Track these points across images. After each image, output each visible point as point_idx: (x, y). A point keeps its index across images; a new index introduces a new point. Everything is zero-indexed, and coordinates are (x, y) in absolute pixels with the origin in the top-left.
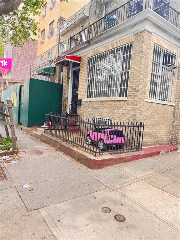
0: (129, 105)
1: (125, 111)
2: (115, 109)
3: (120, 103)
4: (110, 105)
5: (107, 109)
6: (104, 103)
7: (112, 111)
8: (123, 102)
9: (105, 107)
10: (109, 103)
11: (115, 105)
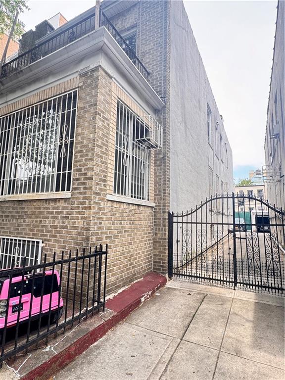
0: (75, 207)
1: (67, 221)
2: (48, 218)
3: (58, 204)
4: (36, 208)
5: (31, 217)
6: (25, 204)
7: (41, 221)
8: (62, 202)
9: (25, 213)
10: (35, 204)
11: (48, 208)
